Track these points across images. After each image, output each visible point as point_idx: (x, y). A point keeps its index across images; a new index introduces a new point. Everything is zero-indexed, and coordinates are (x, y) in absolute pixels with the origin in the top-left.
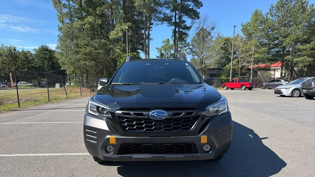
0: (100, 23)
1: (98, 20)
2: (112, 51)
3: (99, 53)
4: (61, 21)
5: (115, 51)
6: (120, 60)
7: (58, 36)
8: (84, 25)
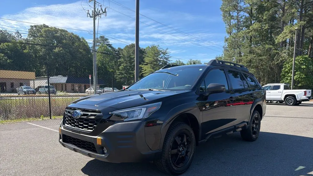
0: (266, 28)
1: (265, 25)
2: (277, 56)
3: (261, 60)
4: (228, 33)
5: (281, 55)
6: (286, 65)
7: (223, 47)
8: (249, 33)
